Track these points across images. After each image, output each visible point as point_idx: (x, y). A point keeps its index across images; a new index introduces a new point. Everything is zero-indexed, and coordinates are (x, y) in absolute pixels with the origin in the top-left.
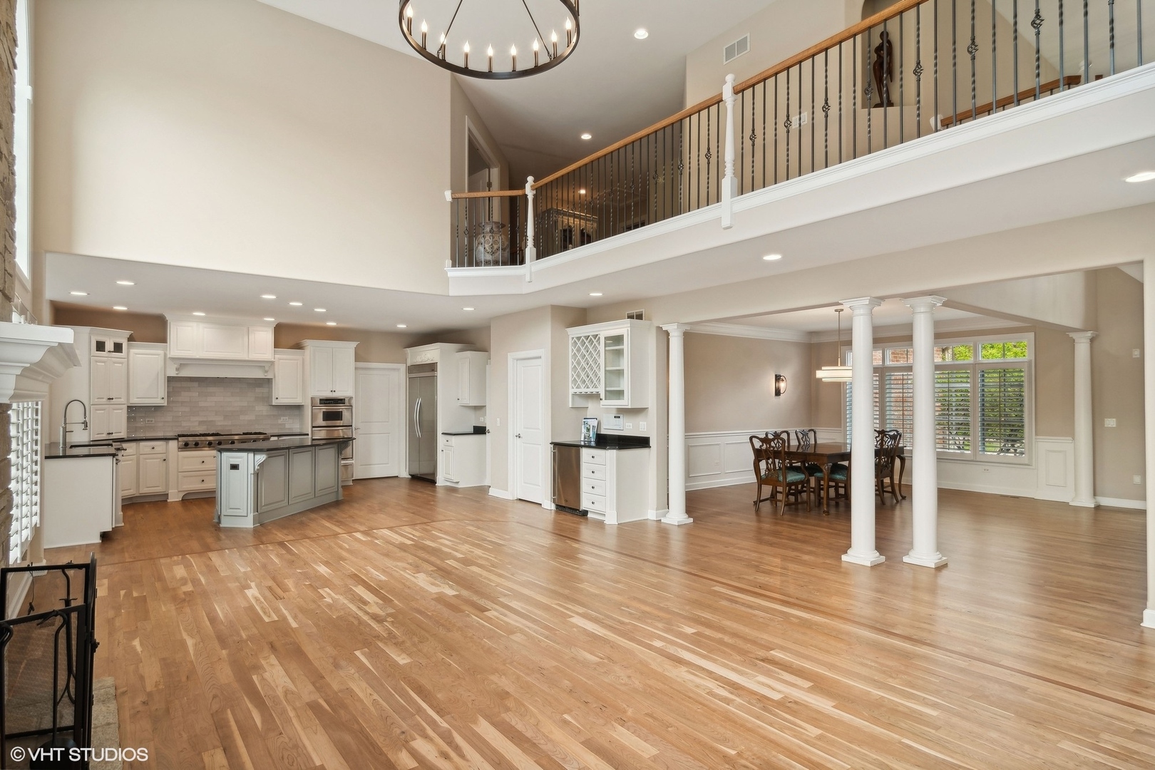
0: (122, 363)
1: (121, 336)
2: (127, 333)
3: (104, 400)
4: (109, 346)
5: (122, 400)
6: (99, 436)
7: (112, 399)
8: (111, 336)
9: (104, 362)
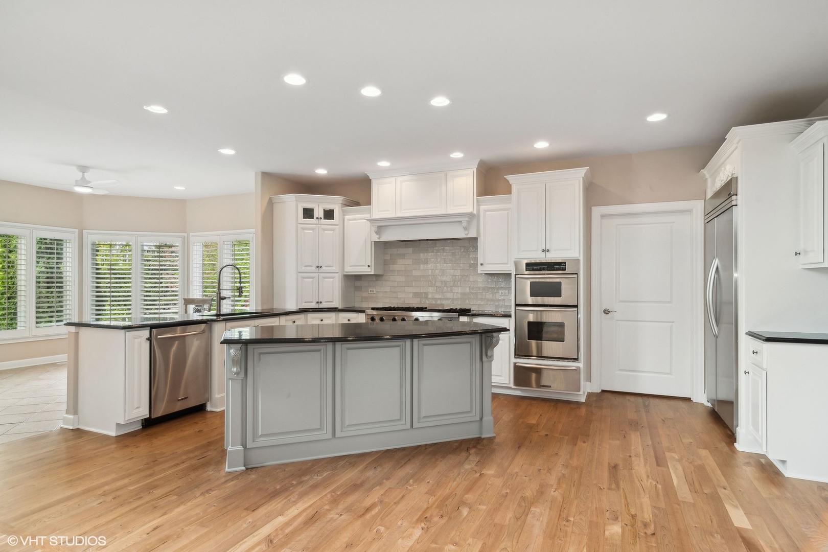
0: (333, 230)
1: (334, 202)
2: (340, 199)
3: (313, 268)
4: (319, 212)
5: (334, 268)
6: (306, 304)
7: (321, 267)
8: (319, 204)
9: (313, 229)
